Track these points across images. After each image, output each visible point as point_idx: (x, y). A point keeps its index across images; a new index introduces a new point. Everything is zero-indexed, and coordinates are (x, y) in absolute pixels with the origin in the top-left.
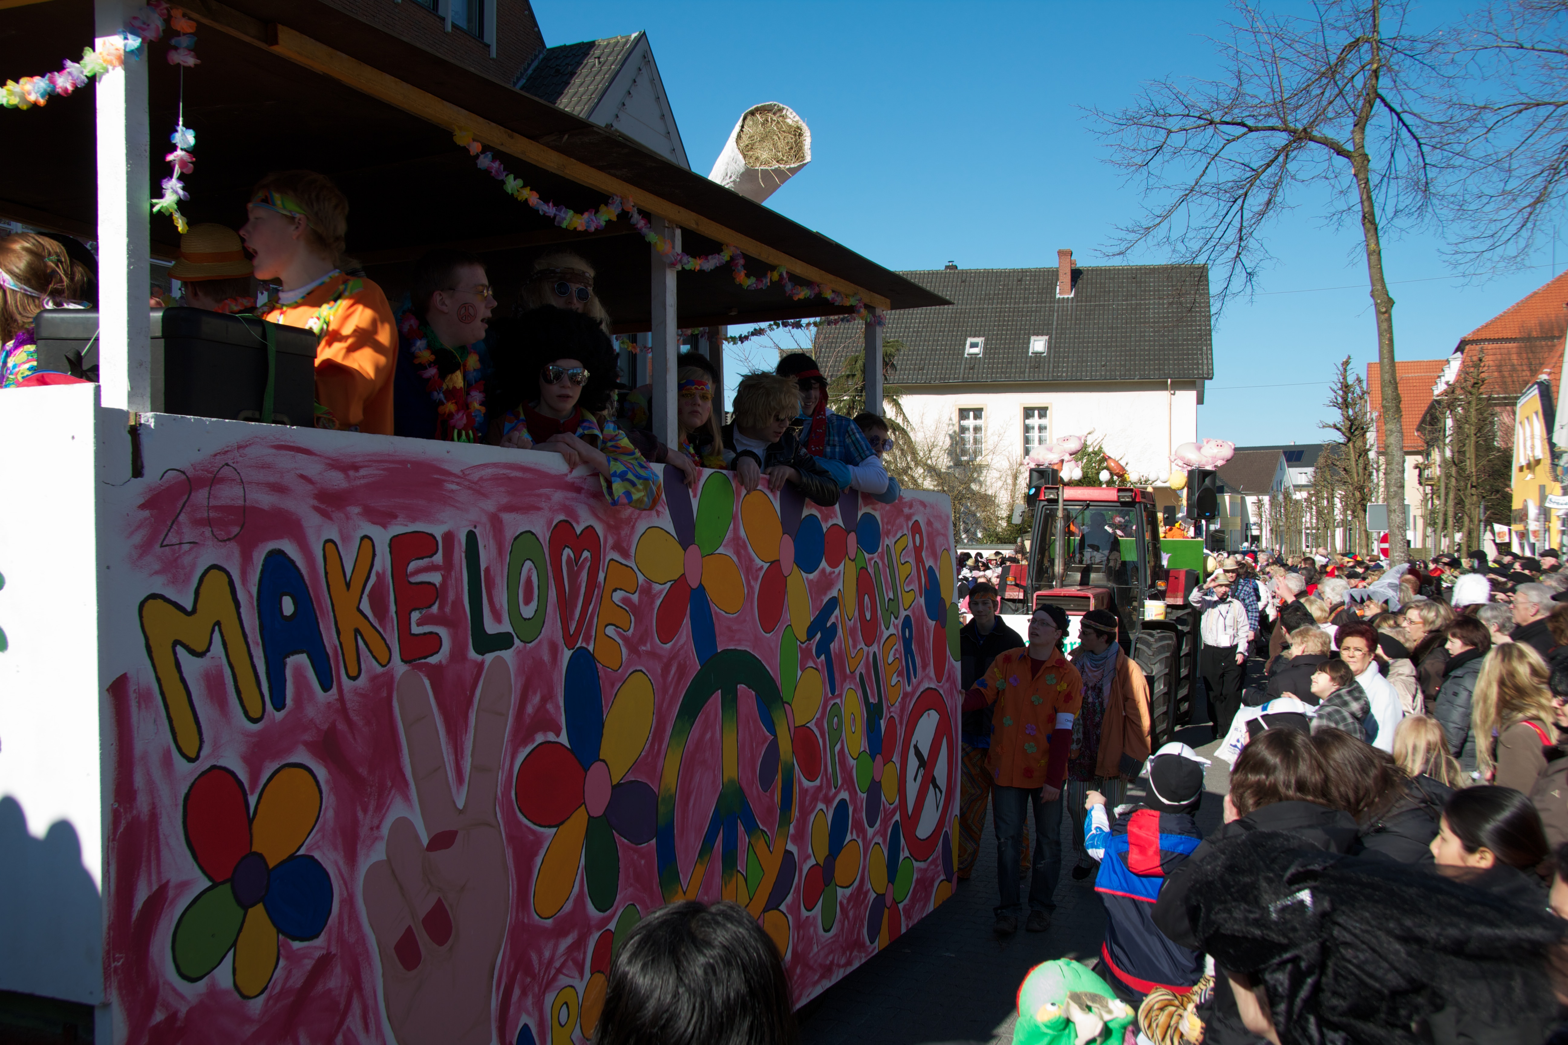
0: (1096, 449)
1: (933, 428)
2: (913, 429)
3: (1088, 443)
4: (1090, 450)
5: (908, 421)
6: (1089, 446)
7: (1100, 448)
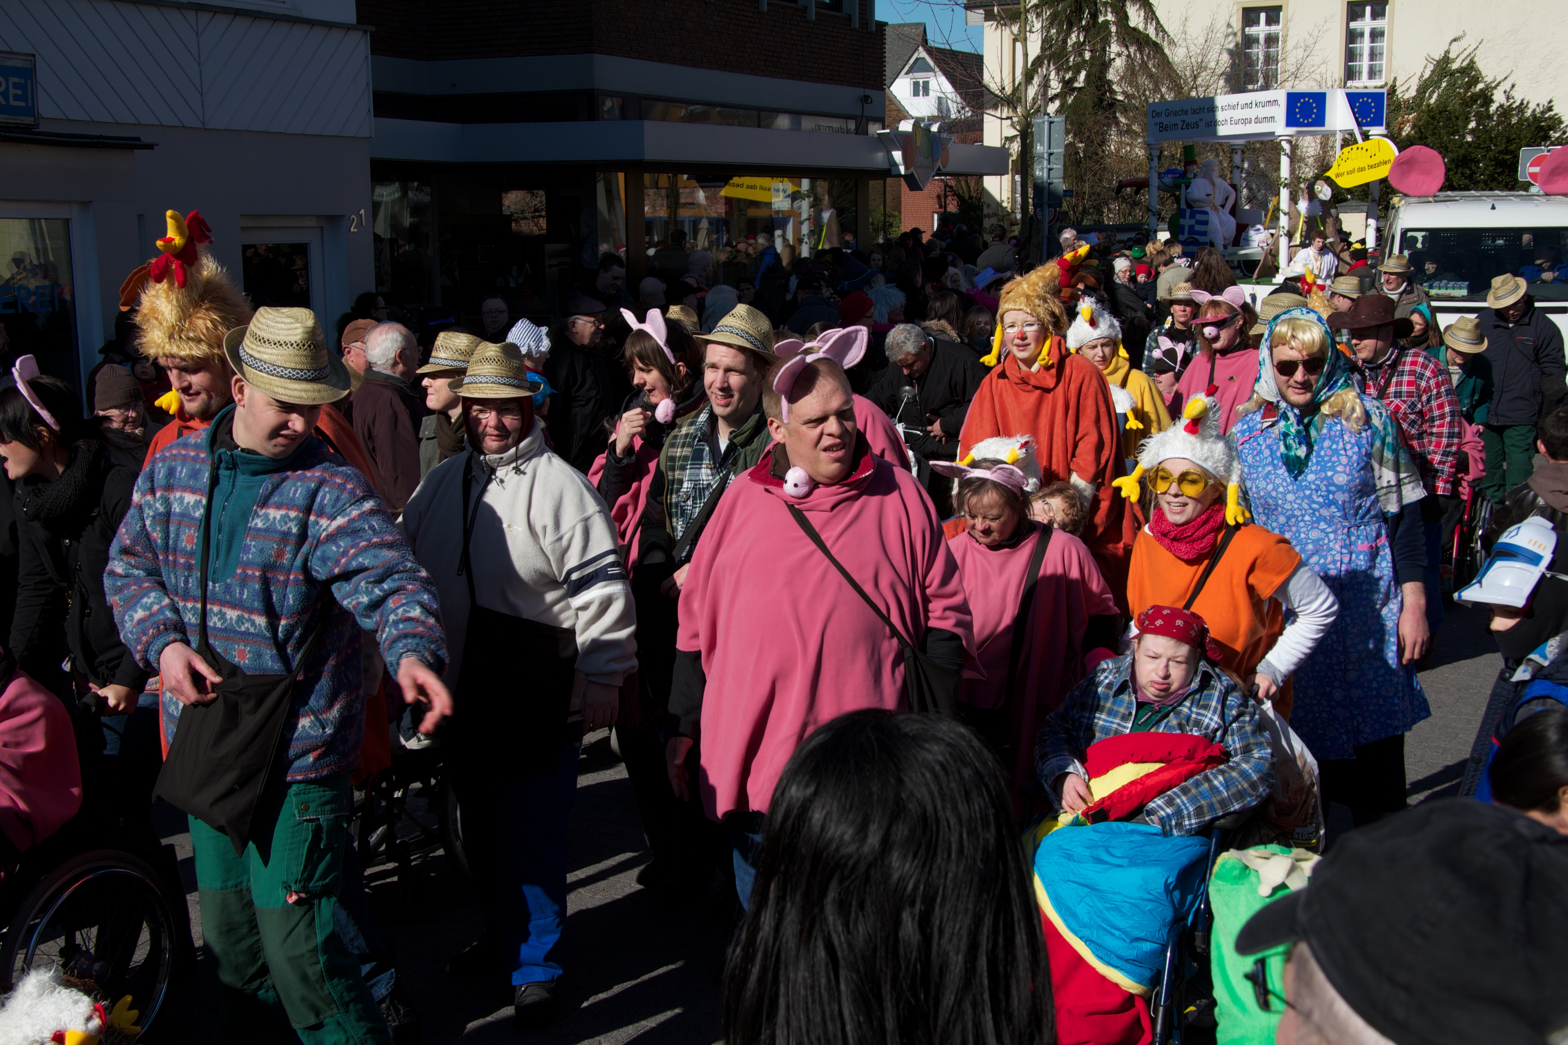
0: (1465, 64)
1: (1202, 40)
2: (1172, 42)
3: (1452, 55)
4: (1455, 66)
5: (1164, 31)
6: (1454, 61)
7: (1472, 62)
